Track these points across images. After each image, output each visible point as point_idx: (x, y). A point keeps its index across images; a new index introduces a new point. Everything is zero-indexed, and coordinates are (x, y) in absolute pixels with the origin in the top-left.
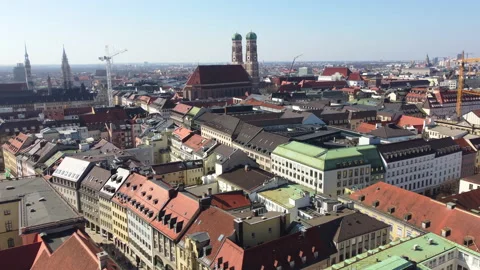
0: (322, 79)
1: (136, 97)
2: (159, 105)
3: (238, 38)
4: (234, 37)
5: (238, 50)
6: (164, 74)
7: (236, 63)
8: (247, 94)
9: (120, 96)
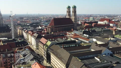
0: (100, 23)
1: (27, 31)
2: (35, 37)
3: (69, 8)
4: (68, 7)
5: (69, 12)
6: (44, 18)
7: (68, 17)
8: (72, 29)
9: (22, 30)
